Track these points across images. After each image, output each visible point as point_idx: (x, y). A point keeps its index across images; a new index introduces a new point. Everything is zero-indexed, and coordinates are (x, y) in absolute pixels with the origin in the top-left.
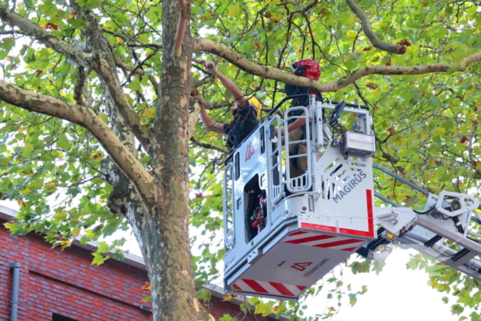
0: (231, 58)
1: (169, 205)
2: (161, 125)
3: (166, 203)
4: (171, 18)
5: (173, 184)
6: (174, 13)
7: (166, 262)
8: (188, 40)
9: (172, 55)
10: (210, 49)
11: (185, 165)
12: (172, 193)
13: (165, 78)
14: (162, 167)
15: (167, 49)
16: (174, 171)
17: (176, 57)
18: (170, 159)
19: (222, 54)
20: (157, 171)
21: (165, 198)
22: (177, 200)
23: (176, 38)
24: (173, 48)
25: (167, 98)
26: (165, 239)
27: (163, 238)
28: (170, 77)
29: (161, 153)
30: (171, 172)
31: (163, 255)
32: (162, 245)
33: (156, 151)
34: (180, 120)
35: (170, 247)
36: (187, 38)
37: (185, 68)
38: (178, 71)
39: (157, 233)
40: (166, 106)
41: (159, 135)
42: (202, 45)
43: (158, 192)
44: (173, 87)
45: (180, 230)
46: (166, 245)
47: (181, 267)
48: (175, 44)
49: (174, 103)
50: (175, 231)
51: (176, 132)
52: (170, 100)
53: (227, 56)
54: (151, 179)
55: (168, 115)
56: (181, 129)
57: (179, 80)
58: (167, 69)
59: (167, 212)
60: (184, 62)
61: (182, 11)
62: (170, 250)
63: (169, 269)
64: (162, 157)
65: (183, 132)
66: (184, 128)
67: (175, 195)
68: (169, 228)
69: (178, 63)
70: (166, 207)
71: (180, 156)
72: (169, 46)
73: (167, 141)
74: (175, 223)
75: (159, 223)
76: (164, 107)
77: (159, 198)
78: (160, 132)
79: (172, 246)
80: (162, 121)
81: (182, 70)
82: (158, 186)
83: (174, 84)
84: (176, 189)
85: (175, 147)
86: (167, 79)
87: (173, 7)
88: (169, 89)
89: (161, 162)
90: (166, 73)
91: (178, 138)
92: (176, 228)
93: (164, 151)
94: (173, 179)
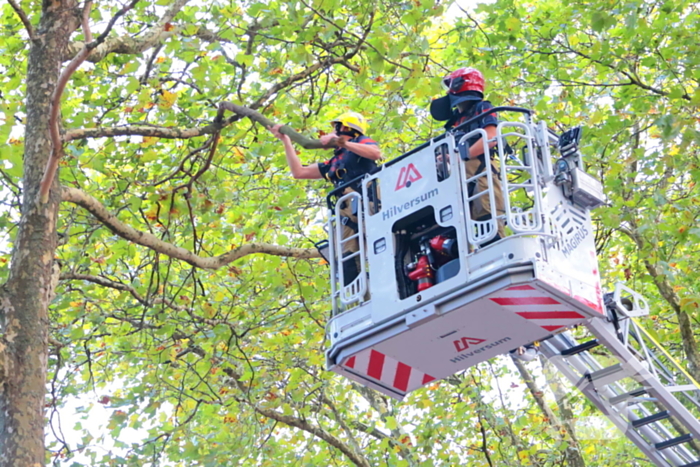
0: (101, 215)
1: (23, 381)
2: (17, 284)
3: (19, 378)
4: (36, 158)
5: (29, 356)
6: (40, 152)
7: (14, 452)
8: (56, 186)
9: (36, 201)
10: (80, 200)
11: (45, 335)
12: (27, 367)
13: (25, 227)
14: (16, 335)
15: (30, 194)
16: (32, 340)
17: (41, 204)
18: (27, 325)
19: (91, 209)
20: (9, 338)
21: (18, 373)
22: (33, 375)
23: (43, 181)
24: (39, 193)
25: (27, 252)
26: (14, 423)
27: (11, 422)
28: (31, 227)
29: (15, 318)
30: (27, 341)
31: (11, 444)
32: (10, 430)
33: (9, 315)
34: (41, 279)
35: (20, 433)
36: (55, 183)
37: (52, 219)
38: (43, 220)
39: (4, 415)
40: (25, 261)
41: (13, 296)
42: (70, 195)
43: (10, 364)
44: (34, 240)
45: (34, 413)
46: (15, 430)
47: (33, 459)
48: (41, 188)
49: (35, 259)
50: (28, 414)
51: (37, 293)
52: (30, 254)
53: (97, 212)
55: (26, 272)
56: (42, 290)
57: (43, 231)
58: (28, 217)
59: (20, 390)
60: (50, 209)
61: (55, 149)
62: (21, 437)
63: (18, 461)
64: (17, 322)
65: (45, 294)
66: (46, 289)
67: (31, 369)
68: (20, 409)
69: (43, 211)
70: (19, 384)
71: (39, 323)
72: (32, 190)
73: (24, 303)
74: (29, 404)
75: (8, 402)
76: (22, 262)
77: (10, 371)
78: (15, 292)
79: (23, 432)
80: (19, 279)
81: (48, 221)
82: (11, 358)
83: (36, 236)
84: (32, 363)
85: (34, 311)
86: (28, 229)
87: (40, 146)
88: (30, 241)
89: (15, 328)
90: (27, 223)
91: (38, 301)
92: (30, 410)
93: (19, 314)
94: (29, 349)
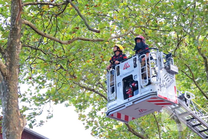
0: (34, 28)
1: (11, 76)
2: (9, 48)
3: (10, 76)
4: (15, 11)
5: (13, 69)
6: (16, 9)
7: (9, 97)
8: (20, 19)
9: (15, 24)
10: (27, 24)
11: (18, 63)
12: (13, 72)
13: (11, 31)
14: (9, 63)
15: (13, 22)
16: (14, 65)
17: (16, 25)
18: (13, 60)
19: (31, 26)
20: (7, 64)
21: (10, 74)
22: (14, 75)
23: (16, 18)
24: (15, 21)
25: (12, 39)
26: (9, 89)
27: (8, 88)
28: (13, 31)
29: (9, 58)
30: (13, 65)
31: (8, 94)
32: (8, 90)
33: (7, 57)
34: (16, 47)
35: (11, 91)
36: (20, 18)
37: (19, 29)
38: (17, 29)
39: (6, 86)
40: (12, 41)
41: (8, 51)
42: (25, 22)
43: (8, 71)
44: (14, 35)
45: (15, 86)
46: (9, 91)
47: (15, 99)
48: (16, 20)
49: (14, 41)
50: (13, 86)
51: (15, 51)
52: (13, 39)
54: (5, 67)
55: (12, 45)
56: (17, 50)
57: (17, 33)
58: (12, 28)
59: (10, 79)
60: (19, 26)
61: (20, 8)
62: (11, 93)
63: (10, 99)
64: (9, 59)
65: (17, 51)
66: (18, 50)
67: (14, 73)
68: (11, 85)
69: (17, 27)
70: (10, 77)
71: (16, 60)
72: (13, 20)
73: (11, 54)
74: (13, 83)
75: (7, 82)
76: (11, 42)
77: (8, 74)
78: (9, 50)
79: (12, 91)
80: (10, 46)
81: (18, 30)
82: (8, 70)
83: (15, 34)
84: (14, 71)
85: (14, 56)
86: (12, 32)
87: (15, 7)
88: (13, 35)
89: (9, 61)
90: (12, 30)
91: (15, 53)
92: (14, 85)
93: (10, 57)
94: (13, 67)
